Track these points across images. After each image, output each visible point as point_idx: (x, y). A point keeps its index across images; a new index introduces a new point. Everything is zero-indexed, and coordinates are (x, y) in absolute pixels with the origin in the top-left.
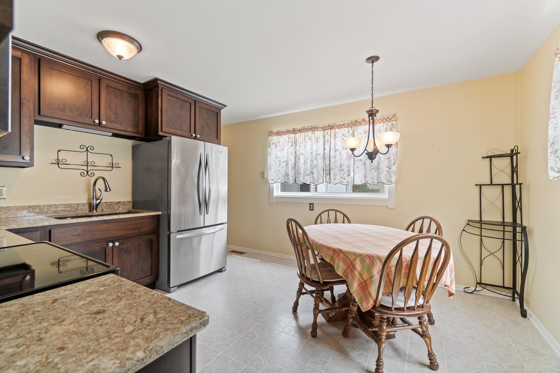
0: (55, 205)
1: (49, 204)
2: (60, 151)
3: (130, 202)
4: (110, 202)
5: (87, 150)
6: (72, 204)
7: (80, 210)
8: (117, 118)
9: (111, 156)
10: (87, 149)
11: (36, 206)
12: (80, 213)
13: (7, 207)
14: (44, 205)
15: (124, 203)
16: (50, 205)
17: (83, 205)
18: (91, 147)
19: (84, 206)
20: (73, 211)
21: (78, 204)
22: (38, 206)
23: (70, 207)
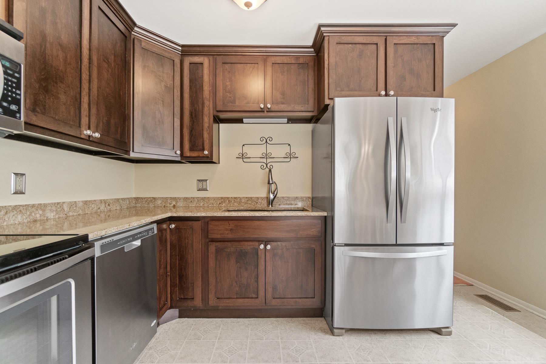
0: (240, 197)
1: (235, 196)
2: (244, 146)
3: (309, 198)
4: (287, 197)
5: (266, 142)
6: (253, 197)
7: (260, 204)
8: (284, 98)
9: (289, 145)
10: (266, 140)
11: (226, 197)
12: (259, 207)
13: (208, 198)
14: (232, 197)
15: (302, 199)
16: (236, 198)
17: (262, 198)
18: (270, 138)
19: (262, 200)
20: (254, 204)
21: (258, 198)
22: (228, 198)
23: (251, 200)
